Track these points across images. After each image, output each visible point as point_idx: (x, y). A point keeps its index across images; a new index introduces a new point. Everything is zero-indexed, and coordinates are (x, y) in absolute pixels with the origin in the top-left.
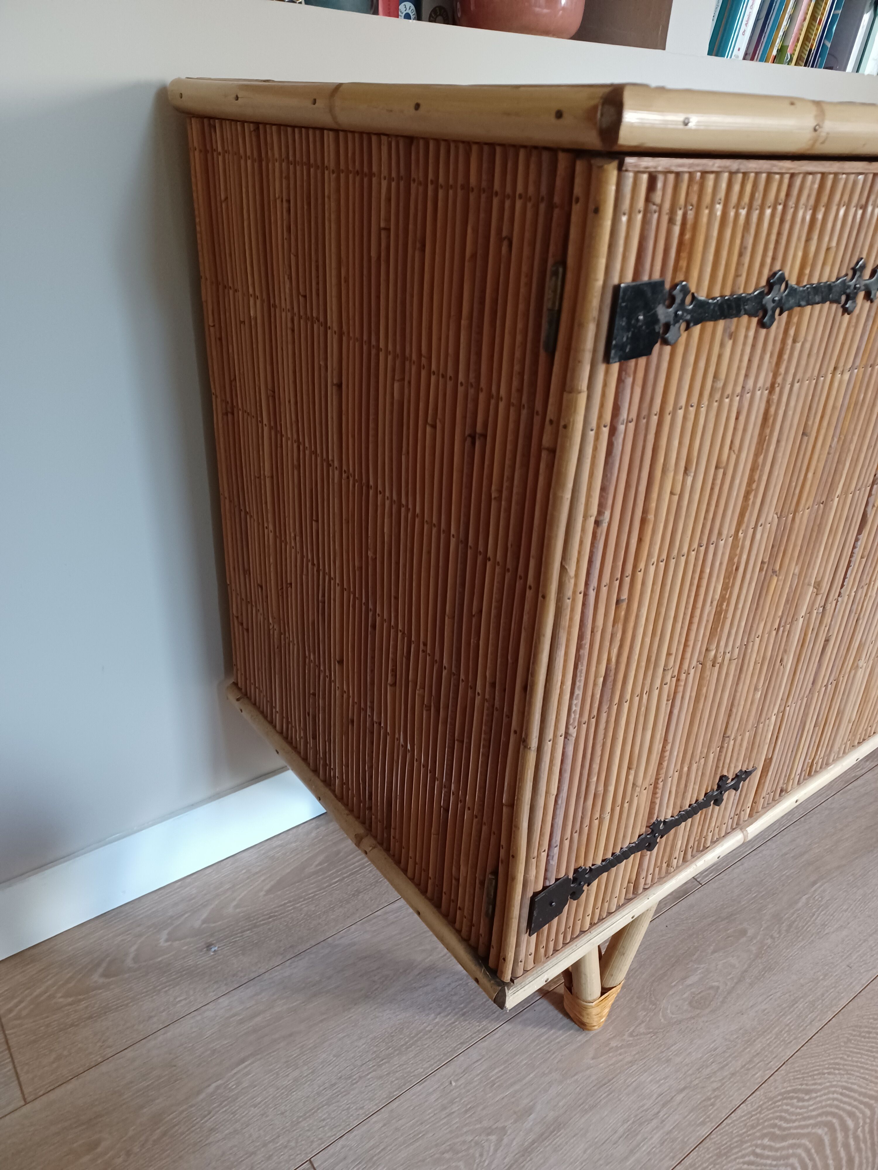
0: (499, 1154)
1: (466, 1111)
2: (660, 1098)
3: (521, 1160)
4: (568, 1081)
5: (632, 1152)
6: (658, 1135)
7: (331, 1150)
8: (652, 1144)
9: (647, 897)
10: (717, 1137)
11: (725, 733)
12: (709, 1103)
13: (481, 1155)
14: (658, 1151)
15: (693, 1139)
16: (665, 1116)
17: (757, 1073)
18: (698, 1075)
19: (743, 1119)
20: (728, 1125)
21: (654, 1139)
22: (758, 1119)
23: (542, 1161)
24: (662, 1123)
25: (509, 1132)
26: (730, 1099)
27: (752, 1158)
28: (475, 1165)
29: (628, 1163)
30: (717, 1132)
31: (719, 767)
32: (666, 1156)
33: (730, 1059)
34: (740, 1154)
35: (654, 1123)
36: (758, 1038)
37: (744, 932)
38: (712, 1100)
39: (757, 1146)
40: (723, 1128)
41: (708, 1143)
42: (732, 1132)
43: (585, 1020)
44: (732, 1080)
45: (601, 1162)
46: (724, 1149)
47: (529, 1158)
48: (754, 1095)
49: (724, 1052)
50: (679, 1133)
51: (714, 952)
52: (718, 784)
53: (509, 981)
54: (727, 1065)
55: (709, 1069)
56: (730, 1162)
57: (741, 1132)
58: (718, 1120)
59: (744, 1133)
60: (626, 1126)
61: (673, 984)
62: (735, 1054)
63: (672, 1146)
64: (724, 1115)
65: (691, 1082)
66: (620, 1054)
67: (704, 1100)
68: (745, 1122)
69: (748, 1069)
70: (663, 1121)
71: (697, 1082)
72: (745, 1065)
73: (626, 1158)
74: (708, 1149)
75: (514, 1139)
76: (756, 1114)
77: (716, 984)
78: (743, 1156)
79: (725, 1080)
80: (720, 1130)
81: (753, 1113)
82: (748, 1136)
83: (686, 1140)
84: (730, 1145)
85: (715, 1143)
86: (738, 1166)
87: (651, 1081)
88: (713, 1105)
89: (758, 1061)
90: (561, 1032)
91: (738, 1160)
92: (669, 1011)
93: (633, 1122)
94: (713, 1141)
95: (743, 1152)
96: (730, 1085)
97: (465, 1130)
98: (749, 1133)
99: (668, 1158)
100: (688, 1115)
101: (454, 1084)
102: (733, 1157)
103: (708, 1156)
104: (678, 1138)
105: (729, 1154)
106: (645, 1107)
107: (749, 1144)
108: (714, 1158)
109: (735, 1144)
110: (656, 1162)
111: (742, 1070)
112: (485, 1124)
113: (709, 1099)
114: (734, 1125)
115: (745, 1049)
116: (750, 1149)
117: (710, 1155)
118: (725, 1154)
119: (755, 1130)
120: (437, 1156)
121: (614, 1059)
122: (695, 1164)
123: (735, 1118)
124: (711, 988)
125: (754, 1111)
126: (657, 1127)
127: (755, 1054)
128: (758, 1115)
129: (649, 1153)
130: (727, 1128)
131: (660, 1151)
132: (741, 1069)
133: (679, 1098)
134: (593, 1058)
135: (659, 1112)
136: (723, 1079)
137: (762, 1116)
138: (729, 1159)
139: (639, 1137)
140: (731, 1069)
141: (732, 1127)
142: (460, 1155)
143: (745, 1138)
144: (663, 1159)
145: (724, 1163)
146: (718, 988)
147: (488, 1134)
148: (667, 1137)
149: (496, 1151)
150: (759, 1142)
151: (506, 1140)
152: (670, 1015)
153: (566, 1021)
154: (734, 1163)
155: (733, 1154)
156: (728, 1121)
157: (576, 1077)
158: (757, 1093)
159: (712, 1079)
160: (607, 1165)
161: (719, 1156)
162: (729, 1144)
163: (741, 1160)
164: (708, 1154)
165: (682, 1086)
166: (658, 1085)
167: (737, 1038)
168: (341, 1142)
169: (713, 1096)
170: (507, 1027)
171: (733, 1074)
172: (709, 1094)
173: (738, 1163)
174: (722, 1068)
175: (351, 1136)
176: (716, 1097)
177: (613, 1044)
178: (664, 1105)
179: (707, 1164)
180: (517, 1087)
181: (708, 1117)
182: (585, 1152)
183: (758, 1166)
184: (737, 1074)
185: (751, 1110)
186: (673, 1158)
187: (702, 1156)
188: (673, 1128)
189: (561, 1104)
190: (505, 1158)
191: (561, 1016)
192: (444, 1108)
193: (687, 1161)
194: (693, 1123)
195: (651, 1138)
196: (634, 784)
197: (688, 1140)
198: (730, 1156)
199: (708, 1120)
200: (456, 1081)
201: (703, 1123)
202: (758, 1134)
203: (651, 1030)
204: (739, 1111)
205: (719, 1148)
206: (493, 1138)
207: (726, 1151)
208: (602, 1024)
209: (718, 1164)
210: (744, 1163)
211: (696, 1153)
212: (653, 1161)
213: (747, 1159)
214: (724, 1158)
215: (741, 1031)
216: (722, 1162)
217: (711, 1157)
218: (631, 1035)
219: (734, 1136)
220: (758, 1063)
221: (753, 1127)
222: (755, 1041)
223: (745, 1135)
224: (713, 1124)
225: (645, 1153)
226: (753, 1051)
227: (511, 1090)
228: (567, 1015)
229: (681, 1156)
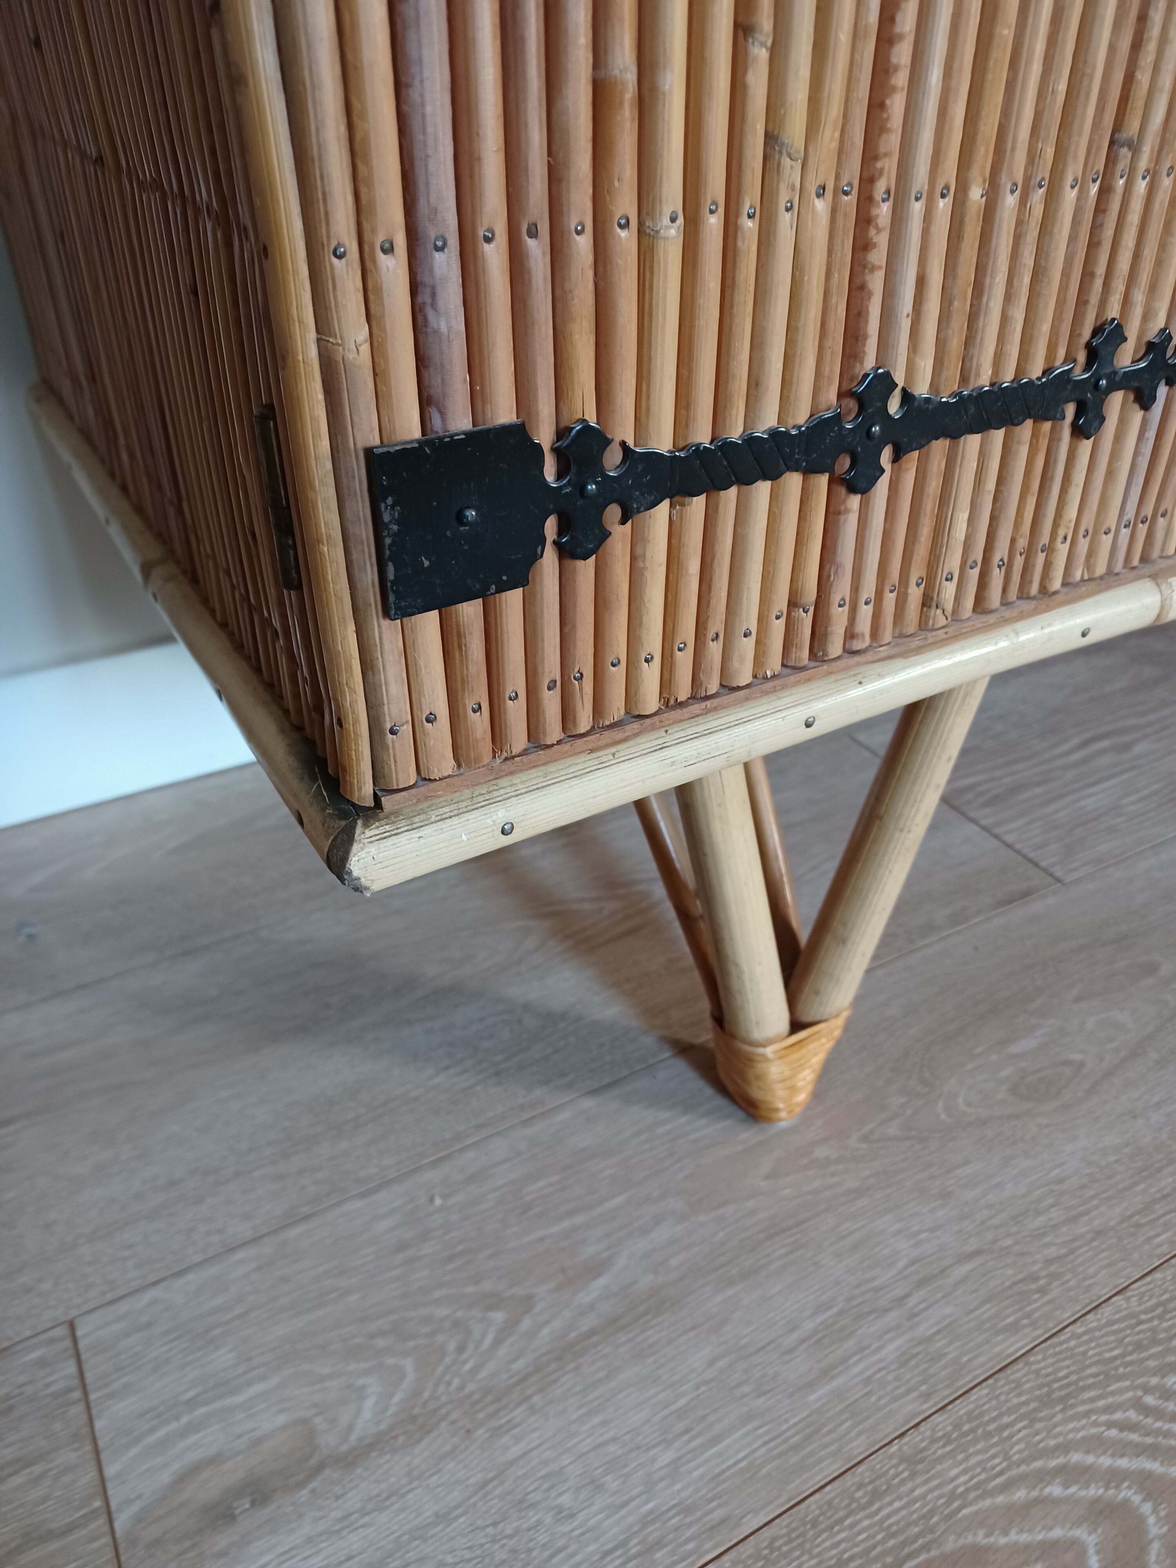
0: (503, 1350)
1: (451, 1258)
2: (913, 1268)
3: (553, 1366)
4: (702, 1218)
5: (827, 1373)
6: (898, 1343)
7: (123, 1307)
8: (878, 1361)
9: (859, 678)
10: (1044, 1359)
11: (1118, 127)
12: (1033, 1286)
13: (461, 1349)
14: (891, 1377)
15: (983, 1359)
16: (922, 1306)
17: (1158, 1235)
18: (1014, 1229)
19: (1115, 1327)
20: (1075, 1336)
21: (884, 1352)
22: (1154, 1330)
23: (601, 1374)
24: (910, 1318)
25: (538, 1308)
26: (1088, 1282)
27: (1132, 1415)
28: (441, 1369)
29: (812, 1398)
30: (1047, 1349)
31: (1092, 275)
32: (909, 1391)
33: (1095, 1202)
34: (1101, 1403)
35: (891, 1318)
36: (1168, 1165)
37: (1151, 969)
38: (1042, 1282)
39: (1147, 1389)
40: (1062, 1343)
41: (1018, 1372)
42: (1084, 1353)
43: (756, 1093)
44: (1095, 1244)
45: (746, 1389)
46: (1061, 1388)
47: (571, 1366)
48: (1148, 1279)
49: (1082, 1187)
50: (950, 1343)
51: (1078, 999)
52: (1088, 345)
53: (371, 803)
54: (1087, 1212)
55: (1042, 1219)
56: (1072, 1418)
57: (1107, 1355)
58: (1050, 1325)
59: (1115, 1358)
60: (821, 1318)
61: (979, 1050)
62: (1110, 1193)
63: (926, 1370)
64: (1067, 1316)
65: (995, 1241)
66: (833, 1175)
67: (1020, 1281)
68: (1121, 1335)
69: (1138, 1225)
70: (917, 1315)
71: (1009, 1242)
72: (1130, 1217)
73: (811, 1386)
74: (1019, 1384)
75: (547, 1322)
76: (1151, 1320)
77: (1077, 1057)
78: (1108, 1409)
79: (1079, 1243)
80: (1054, 1346)
81: (1143, 1317)
82: (1126, 1365)
83: (965, 1359)
84: (1078, 1380)
85: (1037, 1373)
86: (1093, 1431)
87: (899, 1232)
88: (1042, 1291)
89: (1161, 1212)
90: (704, 1121)
91: (1094, 1417)
92: (960, 1100)
93: (840, 1313)
94: (1034, 1367)
95: (1110, 1400)
96: (1090, 1254)
97: (437, 1294)
98: (1128, 1359)
99: (915, 1394)
100: (976, 1308)
101: (438, 1202)
102: (1081, 1409)
103: (1015, 1401)
104: (946, 1354)
105: (1072, 1401)
106: (877, 1283)
107: (1128, 1383)
108: (1033, 1405)
109: (1091, 1381)
110: (883, 1402)
111: (1125, 1225)
112: (487, 1286)
113: (1034, 1278)
114: (1091, 1340)
115: (1136, 1184)
116: (1130, 1394)
117: (1023, 1398)
118: (1063, 1399)
119: (1144, 1355)
120: (358, 1340)
121: (817, 1184)
122: (982, 1414)
123: (1095, 1324)
124: (1067, 1063)
125: (1145, 1312)
126: (898, 1327)
127: (1158, 1196)
128: (1156, 1322)
129: (867, 1381)
130: (1073, 1343)
131: (897, 1379)
132: (1122, 1222)
133: (960, 1272)
134: (767, 1177)
135: (907, 1296)
136: (1074, 1240)
137: (1165, 1325)
138: (1070, 1413)
139: (850, 1343)
140: (1097, 1222)
141: (1086, 1342)
142: (411, 1344)
143: (1116, 1368)
144: (903, 1395)
145: (1059, 1417)
146: (1082, 1064)
147: (490, 1308)
148: (918, 1349)
149: (497, 1342)
150: (1154, 1381)
151: (526, 1323)
152: (963, 1107)
153: (720, 1101)
154: (1084, 1422)
155: (1083, 1402)
156: (1079, 1328)
157: (721, 1211)
158: (1158, 1275)
159: (1048, 1239)
160: (759, 1396)
161: (1046, 1401)
162: (1074, 1378)
163: (1104, 1418)
164: (1019, 1395)
165: (969, 1248)
166: (912, 1242)
167: (1116, 1161)
168: (153, 1293)
169: (1044, 1273)
170: (588, 1103)
171: (1099, 1233)
172: (1036, 1267)
173: (1095, 1424)
174: (1074, 1219)
175: (178, 1283)
176: (1054, 1276)
177: (821, 1153)
178: (922, 1283)
179: (1013, 1417)
180: (579, 1220)
181: (1028, 1316)
182: (711, 1364)
183: (1147, 1434)
184: (1111, 1233)
185: (1138, 1309)
186: (927, 1396)
187: (1003, 1398)
188: (938, 1332)
189: (674, 1262)
190: (515, 1359)
191: (709, 1091)
192: (402, 1246)
193: (962, 1408)
194: (987, 1326)
195: (879, 1349)
196: (771, 138)
197: (970, 1360)
198: (1073, 1406)
199: (1025, 1322)
200: (445, 1197)
201: (1014, 1328)
202: (1152, 1363)
203: (914, 1133)
204: (1107, 1311)
205: (1049, 1384)
206: (499, 1316)
207: (1063, 1392)
208: (798, 1110)
209: (1041, 1420)
210: (1110, 1425)
211: (986, 1391)
212: (873, 1399)
213: (1118, 1416)
214: (1058, 1408)
215: (1127, 1150)
216: (1054, 1416)
217: (1026, 1403)
218: (865, 1139)
219: (1088, 1362)
220: (1164, 1215)
221: (1139, 1346)
222: (1159, 1170)
223: (1118, 1362)
224: (1039, 1332)
225: (857, 1380)
226: (1153, 1190)
227: (566, 1224)
228: (723, 1089)
229: (947, 1394)
